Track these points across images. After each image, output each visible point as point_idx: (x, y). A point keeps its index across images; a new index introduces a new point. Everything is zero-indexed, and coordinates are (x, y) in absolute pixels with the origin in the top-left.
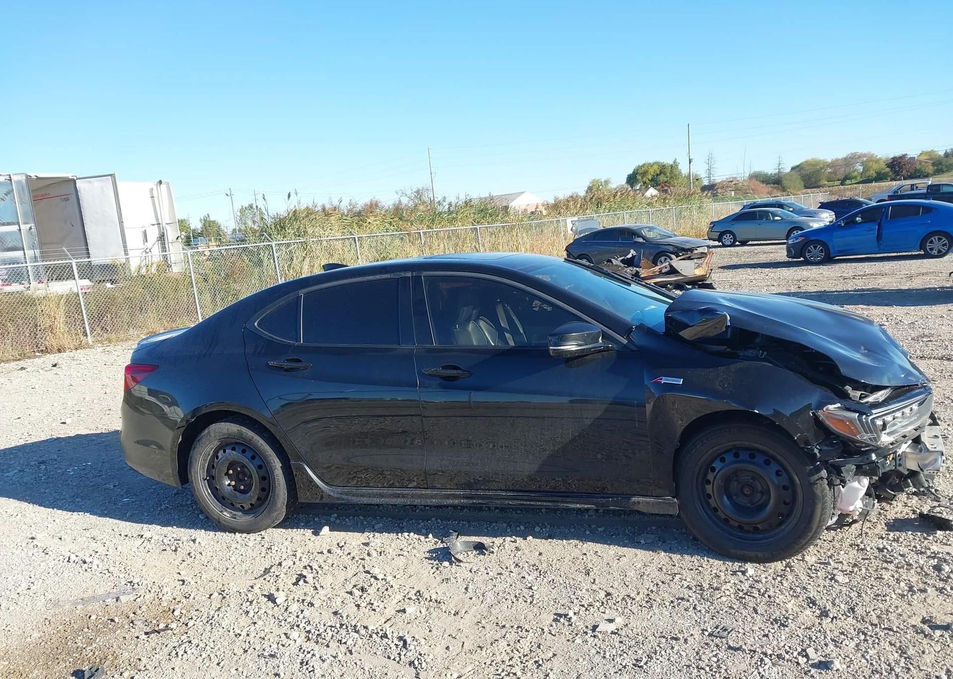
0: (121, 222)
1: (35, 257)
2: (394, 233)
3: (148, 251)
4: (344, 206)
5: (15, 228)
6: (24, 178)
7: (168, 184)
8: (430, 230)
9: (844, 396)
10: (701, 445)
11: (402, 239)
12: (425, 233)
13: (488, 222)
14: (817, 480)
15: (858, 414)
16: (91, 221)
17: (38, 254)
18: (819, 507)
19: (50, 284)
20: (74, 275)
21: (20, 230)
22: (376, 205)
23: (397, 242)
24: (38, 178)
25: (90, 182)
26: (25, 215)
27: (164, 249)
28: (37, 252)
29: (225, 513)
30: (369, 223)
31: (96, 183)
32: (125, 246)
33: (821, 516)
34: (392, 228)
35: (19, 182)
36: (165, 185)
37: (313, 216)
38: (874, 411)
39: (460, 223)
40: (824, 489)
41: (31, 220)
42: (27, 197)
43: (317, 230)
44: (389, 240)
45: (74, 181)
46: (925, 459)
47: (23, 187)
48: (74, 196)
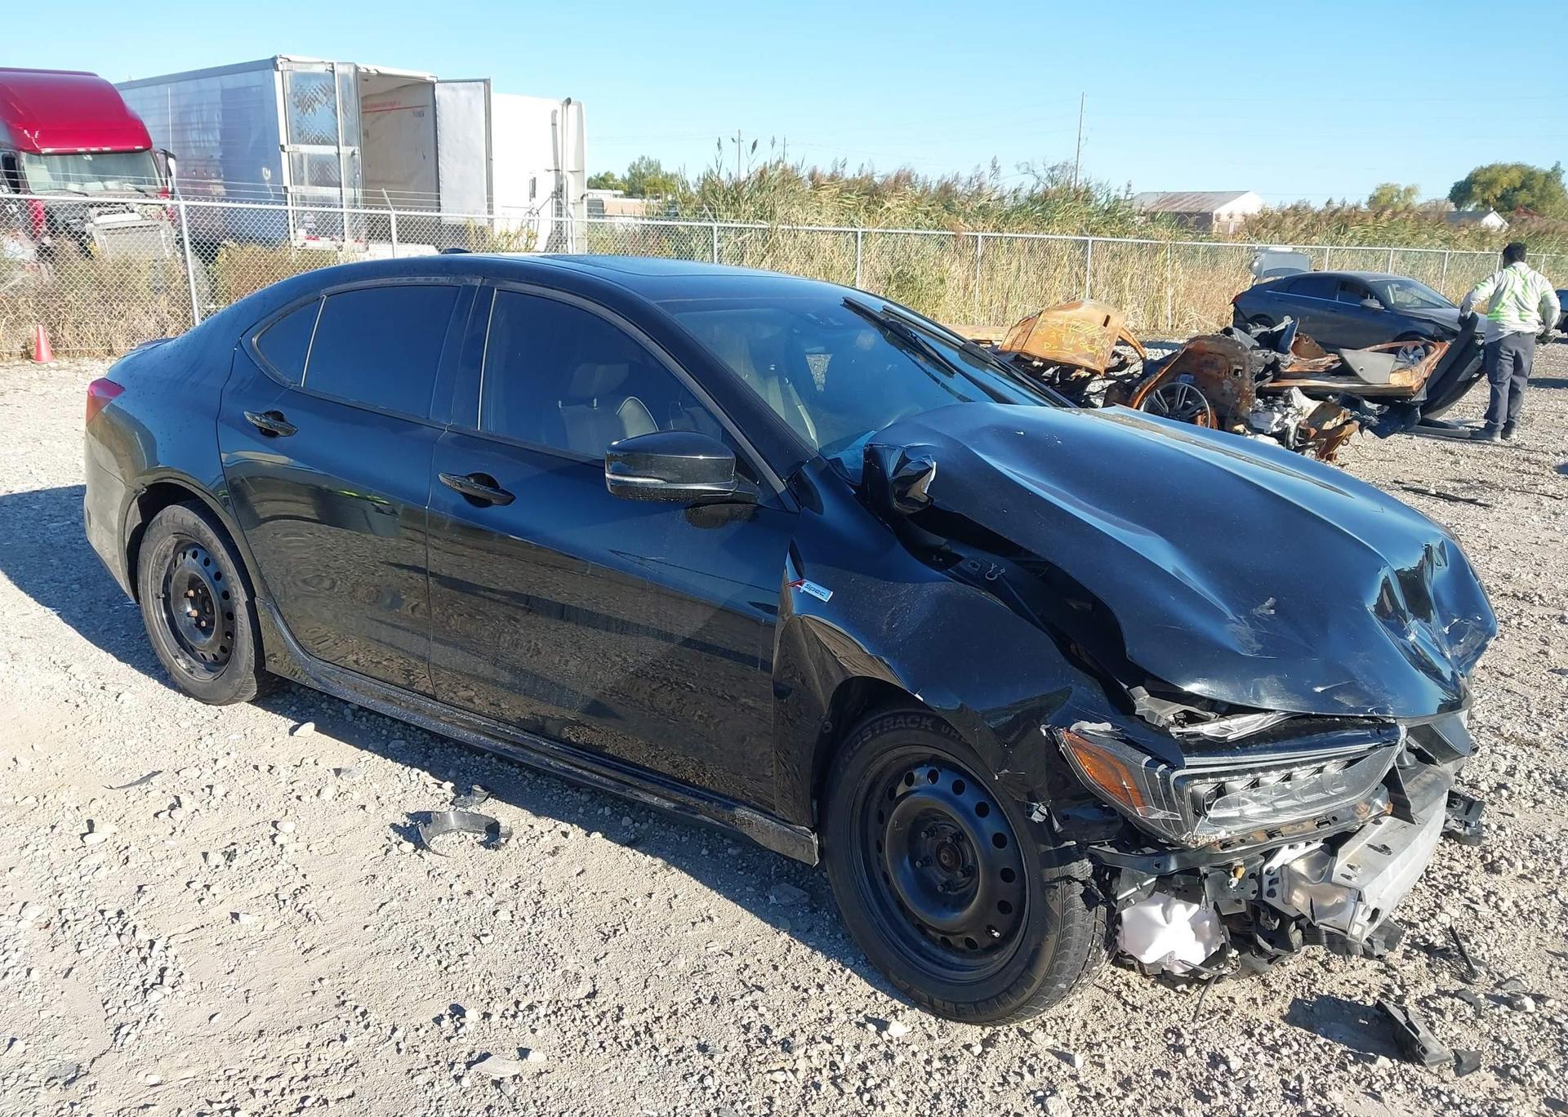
0: (489, 160)
1: (355, 201)
2: (930, 232)
3: (534, 212)
4: (850, 173)
5: (330, 150)
6: (352, 70)
7: (580, 106)
8: (996, 234)
9: (1123, 707)
10: (871, 739)
11: (942, 244)
12: (986, 239)
13: (1112, 233)
14: (1056, 880)
15: (1149, 758)
16: (449, 154)
17: (359, 196)
18: (1052, 940)
19: (371, 246)
20: (390, 235)
21: (339, 154)
22: (908, 178)
23: (931, 248)
24: (379, 74)
25: (454, 89)
26: (348, 129)
27: (559, 210)
28: (359, 192)
29: (180, 661)
30: (889, 209)
31: (463, 92)
32: (490, 200)
33: (1053, 961)
34: (928, 222)
35: (344, 77)
36: (576, 107)
37: (791, 186)
38: (1188, 761)
39: (1057, 229)
40: (1070, 904)
41: (355, 140)
42: (353, 102)
43: (794, 210)
44: (916, 242)
45: (433, 84)
46: (1328, 896)
47: (349, 85)
48: (431, 109)
